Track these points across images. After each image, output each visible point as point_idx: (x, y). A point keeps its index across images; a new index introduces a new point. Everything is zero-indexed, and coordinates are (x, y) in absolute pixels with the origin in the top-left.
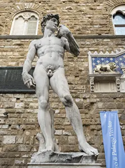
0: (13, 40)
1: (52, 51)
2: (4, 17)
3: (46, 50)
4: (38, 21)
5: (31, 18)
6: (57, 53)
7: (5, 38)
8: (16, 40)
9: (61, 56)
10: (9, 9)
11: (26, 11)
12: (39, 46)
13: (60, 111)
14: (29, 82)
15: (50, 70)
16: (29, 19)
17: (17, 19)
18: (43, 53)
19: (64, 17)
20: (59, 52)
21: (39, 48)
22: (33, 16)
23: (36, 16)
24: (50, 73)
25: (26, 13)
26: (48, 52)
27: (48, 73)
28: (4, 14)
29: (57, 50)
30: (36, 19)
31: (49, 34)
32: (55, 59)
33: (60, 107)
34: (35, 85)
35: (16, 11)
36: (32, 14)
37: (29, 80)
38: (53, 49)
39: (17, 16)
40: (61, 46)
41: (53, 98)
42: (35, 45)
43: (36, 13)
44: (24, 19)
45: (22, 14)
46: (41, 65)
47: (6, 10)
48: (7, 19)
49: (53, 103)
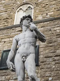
0: (17, 28)
1: (25, 43)
2: (9, 12)
3: (22, 43)
4: (33, 10)
5: (28, 9)
6: (29, 44)
7: (11, 28)
8: (18, 28)
9: (32, 45)
10: (12, 6)
11: (24, 4)
12: (18, 40)
13: (53, 78)
14: (10, 67)
15: (24, 57)
16: (27, 9)
17: (18, 11)
18: (20, 45)
19: (52, 3)
20: (30, 43)
21: (18, 41)
22: (29, 7)
23: (32, 7)
24: (24, 59)
25: (24, 5)
26: (23, 44)
27: (23, 59)
28: (9, 10)
29: (29, 41)
30: (32, 8)
31: (25, 29)
32: (27, 49)
33: (52, 75)
34: (15, 69)
35: (17, 6)
36: (29, 5)
37: (10, 66)
38: (26, 41)
39: (18, 9)
40: (33, 37)
41: (47, 68)
42: (16, 39)
43: (31, 4)
44: (23, 10)
45: (21, 7)
46: (19, 54)
47: (10, 6)
48: (11, 13)
49: (47, 72)
